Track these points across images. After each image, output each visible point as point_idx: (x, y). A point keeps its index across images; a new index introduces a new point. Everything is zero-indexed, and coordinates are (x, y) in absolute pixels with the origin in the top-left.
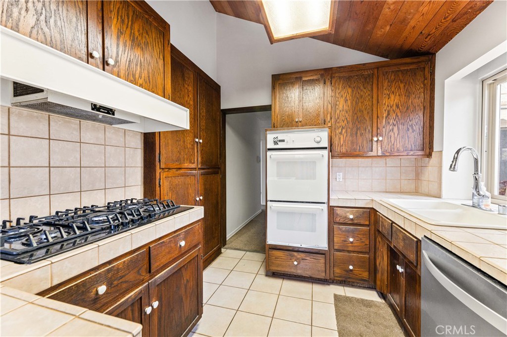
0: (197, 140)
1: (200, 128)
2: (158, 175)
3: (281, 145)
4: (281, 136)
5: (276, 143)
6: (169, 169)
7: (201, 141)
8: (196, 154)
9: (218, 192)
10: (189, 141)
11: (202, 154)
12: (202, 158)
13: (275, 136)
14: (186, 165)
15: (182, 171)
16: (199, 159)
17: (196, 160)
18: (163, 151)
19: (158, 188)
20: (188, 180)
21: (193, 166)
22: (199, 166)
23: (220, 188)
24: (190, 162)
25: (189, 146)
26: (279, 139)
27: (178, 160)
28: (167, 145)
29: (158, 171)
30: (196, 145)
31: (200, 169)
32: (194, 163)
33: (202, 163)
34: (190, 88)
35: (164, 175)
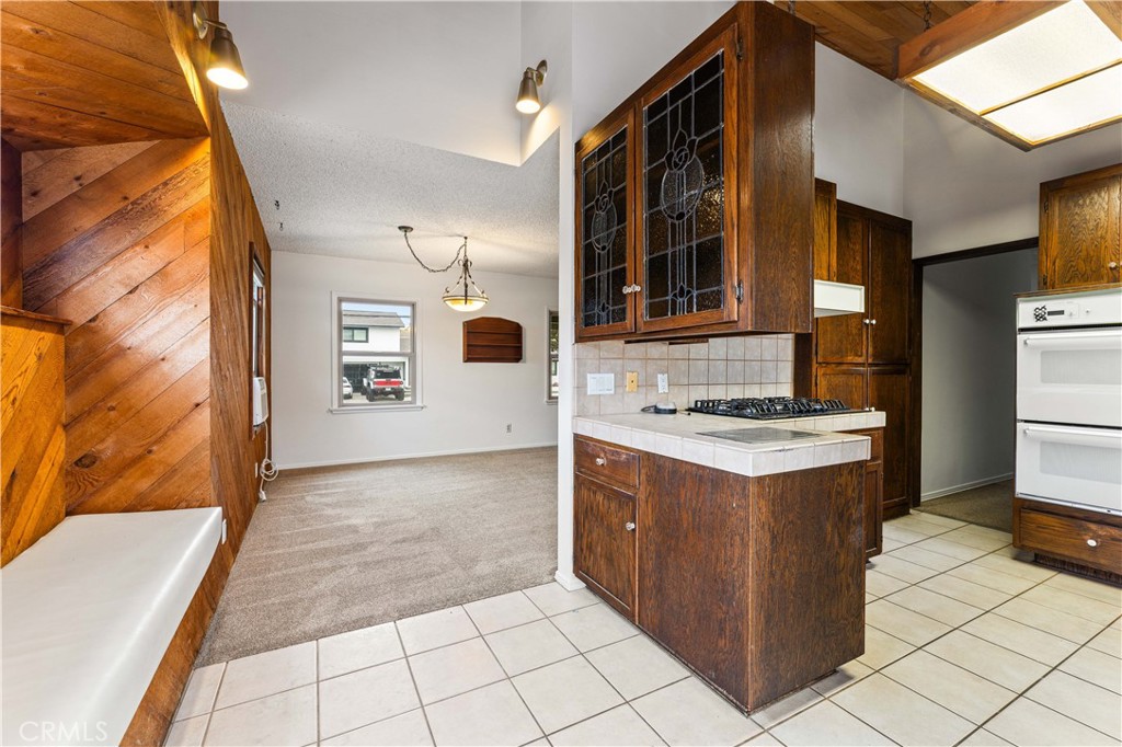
0: (867, 321)
1: (872, 302)
2: (814, 371)
3: (1052, 321)
4: (1052, 305)
5: (1039, 317)
6: (828, 363)
7: (874, 322)
8: (865, 343)
9: (904, 406)
10: (854, 325)
11: (874, 343)
12: (875, 348)
13: (1039, 304)
14: (850, 359)
15: (844, 367)
16: (870, 350)
17: (864, 351)
18: (821, 342)
19: (814, 388)
20: (853, 381)
21: (860, 360)
22: (870, 361)
23: (908, 399)
24: (856, 355)
25: (854, 331)
26: (1048, 310)
27: (839, 352)
28: (825, 332)
29: (815, 366)
30: (865, 329)
31: (870, 365)
32: (861, 356)
33: (875, 356)
34: (858, 247)
35: (821, 372)
